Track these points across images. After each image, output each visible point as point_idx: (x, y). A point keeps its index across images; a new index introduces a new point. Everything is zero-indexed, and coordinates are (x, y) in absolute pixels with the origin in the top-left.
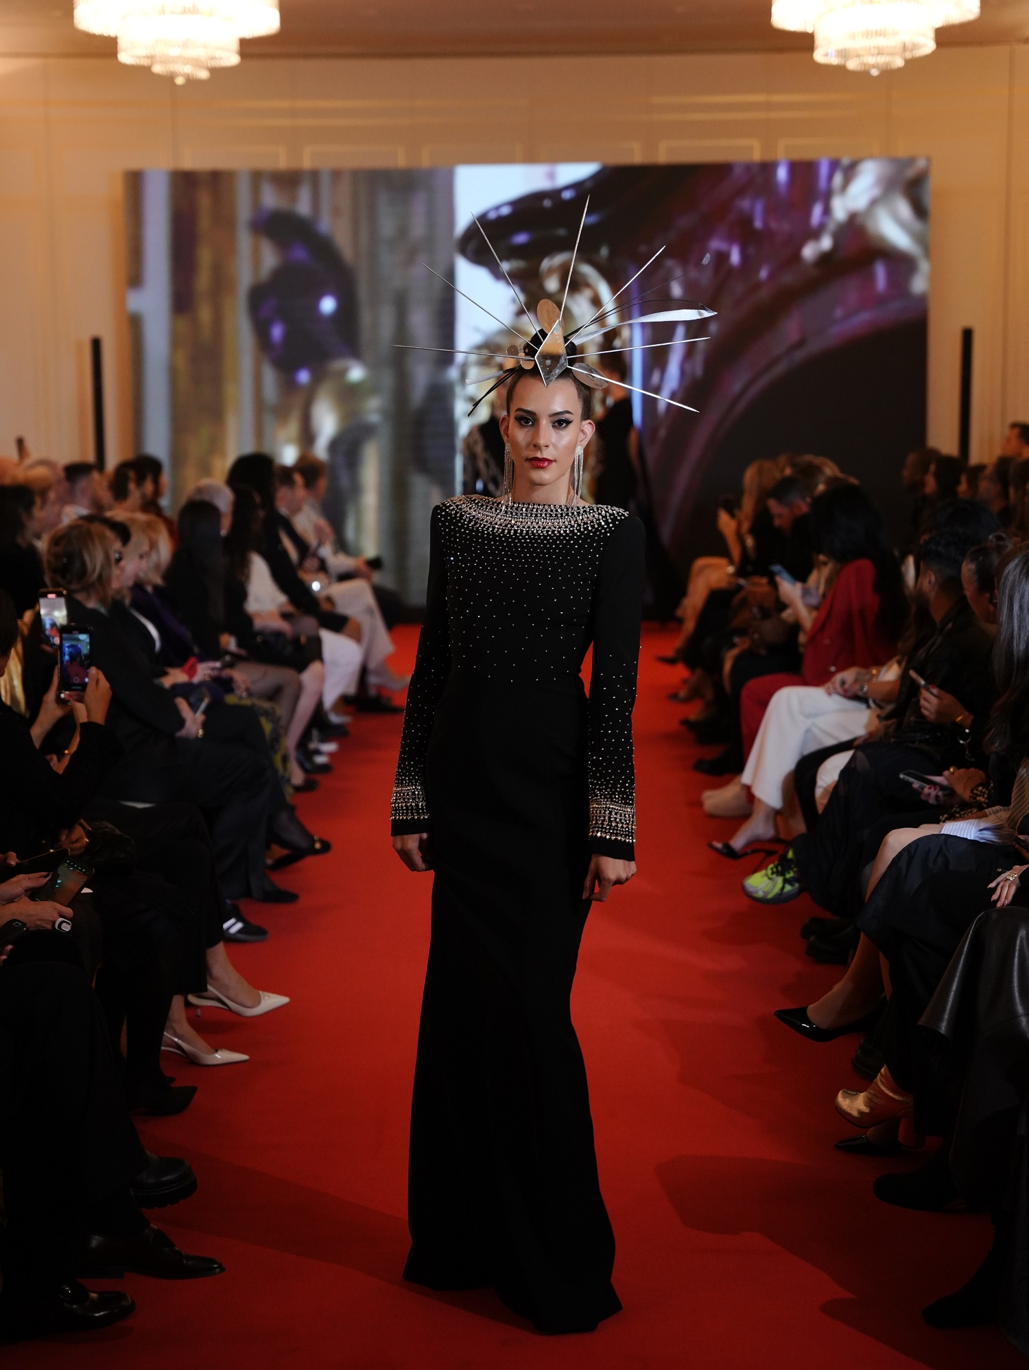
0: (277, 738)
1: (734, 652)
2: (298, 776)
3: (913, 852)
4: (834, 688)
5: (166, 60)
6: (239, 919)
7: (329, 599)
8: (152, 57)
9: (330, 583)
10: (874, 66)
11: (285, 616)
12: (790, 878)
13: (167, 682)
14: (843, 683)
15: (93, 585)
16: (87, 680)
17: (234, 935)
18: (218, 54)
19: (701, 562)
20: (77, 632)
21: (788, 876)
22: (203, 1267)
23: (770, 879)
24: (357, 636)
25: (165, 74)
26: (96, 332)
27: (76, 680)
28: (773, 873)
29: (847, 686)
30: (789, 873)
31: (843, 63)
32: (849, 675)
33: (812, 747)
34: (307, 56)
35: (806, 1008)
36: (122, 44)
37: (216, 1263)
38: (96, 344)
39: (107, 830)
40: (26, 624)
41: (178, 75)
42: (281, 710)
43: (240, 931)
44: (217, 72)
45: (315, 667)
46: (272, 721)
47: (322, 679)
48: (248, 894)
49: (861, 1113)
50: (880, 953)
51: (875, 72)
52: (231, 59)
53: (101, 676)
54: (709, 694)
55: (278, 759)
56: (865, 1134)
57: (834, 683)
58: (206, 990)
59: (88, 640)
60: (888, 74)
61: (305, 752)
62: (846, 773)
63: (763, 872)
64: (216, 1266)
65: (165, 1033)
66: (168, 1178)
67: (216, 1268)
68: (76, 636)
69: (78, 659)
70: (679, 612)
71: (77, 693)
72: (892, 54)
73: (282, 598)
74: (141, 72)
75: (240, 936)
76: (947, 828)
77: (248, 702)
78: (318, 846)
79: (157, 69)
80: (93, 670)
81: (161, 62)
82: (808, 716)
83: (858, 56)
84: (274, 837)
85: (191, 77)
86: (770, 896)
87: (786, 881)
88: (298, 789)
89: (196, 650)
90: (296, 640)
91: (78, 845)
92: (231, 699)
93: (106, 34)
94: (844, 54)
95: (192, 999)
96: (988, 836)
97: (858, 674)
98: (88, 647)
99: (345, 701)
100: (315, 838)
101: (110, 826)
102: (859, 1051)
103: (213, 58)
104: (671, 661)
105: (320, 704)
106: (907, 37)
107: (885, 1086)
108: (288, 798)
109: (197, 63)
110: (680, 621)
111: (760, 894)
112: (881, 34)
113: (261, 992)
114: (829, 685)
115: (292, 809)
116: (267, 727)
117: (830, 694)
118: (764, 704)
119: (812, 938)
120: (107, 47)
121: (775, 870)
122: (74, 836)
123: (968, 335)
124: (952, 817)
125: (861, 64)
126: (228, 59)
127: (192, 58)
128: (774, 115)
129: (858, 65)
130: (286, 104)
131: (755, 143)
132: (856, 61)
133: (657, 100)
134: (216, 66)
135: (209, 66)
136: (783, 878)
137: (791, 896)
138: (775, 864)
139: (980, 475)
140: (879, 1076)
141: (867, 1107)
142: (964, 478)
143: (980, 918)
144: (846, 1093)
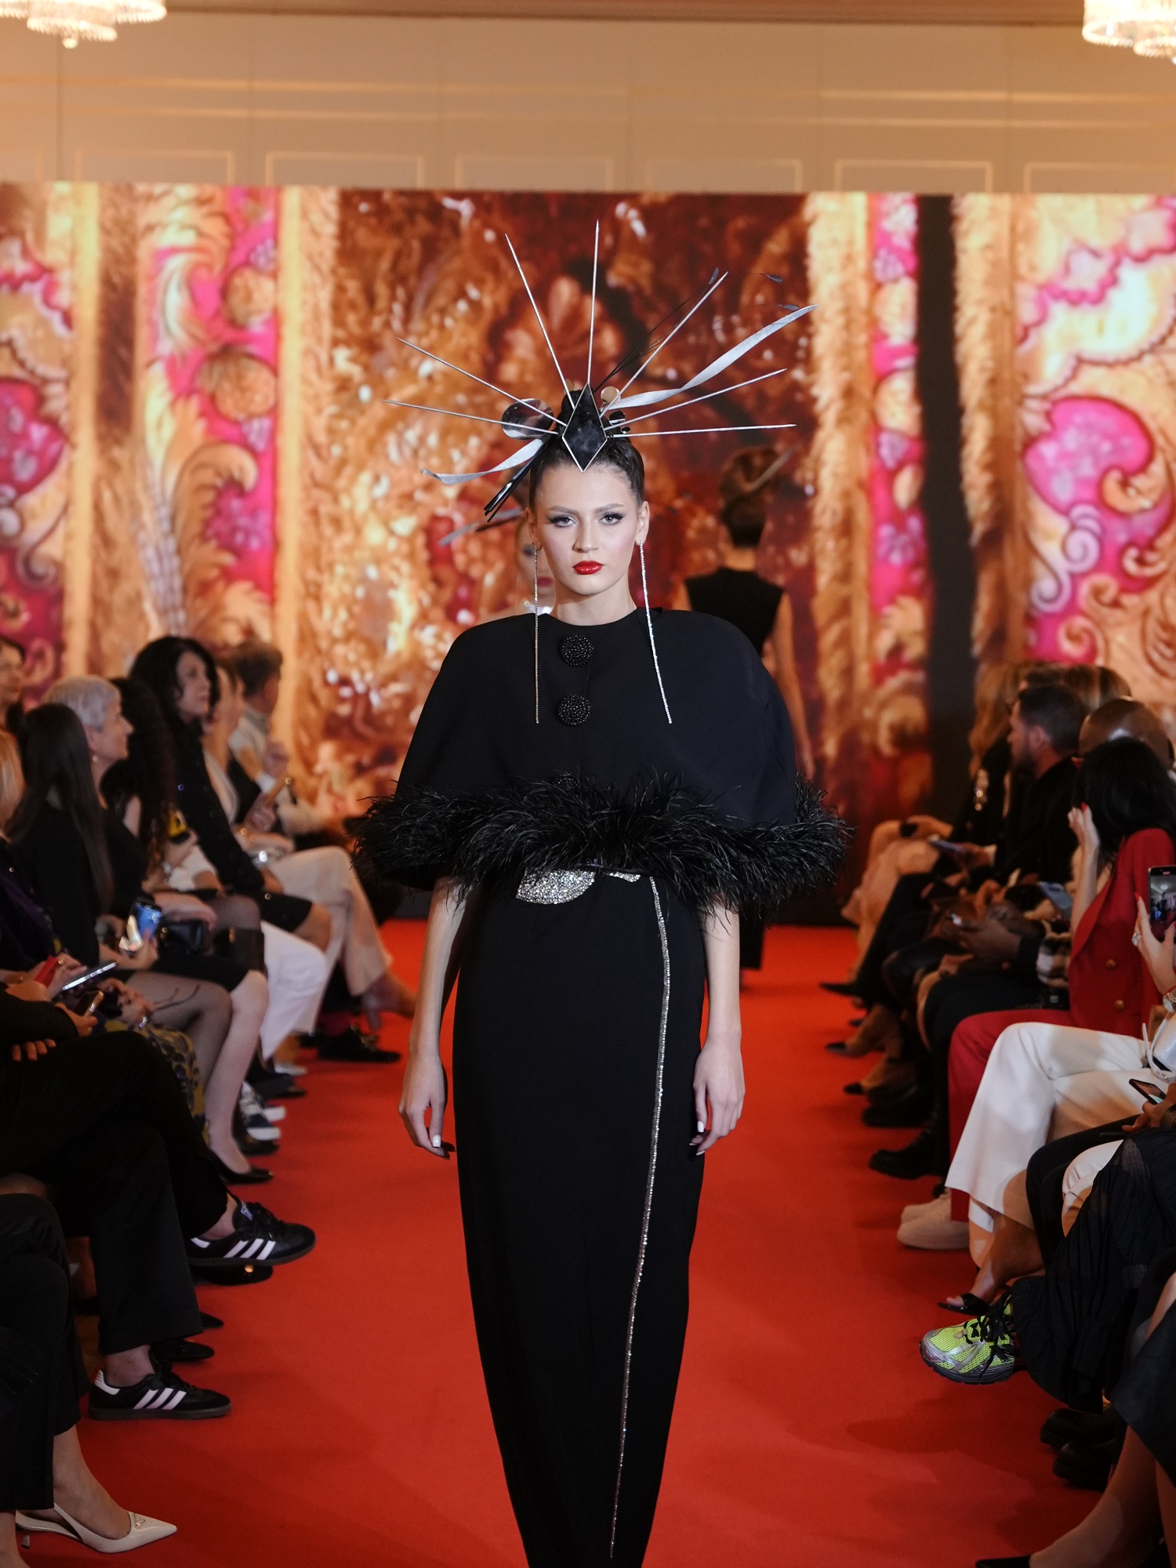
1: (933, 977)
2: (234, 1158)
5: (49, 12)
8: (28, 5)
9: (285, 852)
11: (204, 895)
12: (1004, 1345)
18: (132, 3)
21: (1000, 1343)
23: (969, 1342)
25: (48, 30)
28: (975, 1334)
30: (1003, 1338)
31: (1131, 45)
35: (1028, 1557)
41: (70, 37)
44: (129, 31)
45: (253, 977)
47: (266, 998)
50: (1155, 1461)
52: (151, 11)
54: (893, 1047)
62: (1104, 1178)
63: (960, 1328)
70: (847, 912)
74: (11, 29)
77: (147, 1033)
79: (34, 24)
81: (43, 14)
83: (1152, 35)
85: (89, 37)
86: (963, 1371)
87: (995, 1350)
90: (222, 936)
92: (116, 1026)
94: (1129, 30)
95: (22, 1519)
103: (125, 9)
109: (97, 16)
111: (949, 1365)
113: (131, 1514)
121: (979, 1329)
125: (1157, 47)
126: (146, 11)
127: (92, 8)
128: (1017, 124)
129: (1152, 47)
130: (240, 85)
131: (988, 166)
132: (1149, 42)
133: (831, 94)
134: (130, 20)
135: (119, 20)
136: (992, 1344)
137: (1001, 1375)
138: (982, 1318)
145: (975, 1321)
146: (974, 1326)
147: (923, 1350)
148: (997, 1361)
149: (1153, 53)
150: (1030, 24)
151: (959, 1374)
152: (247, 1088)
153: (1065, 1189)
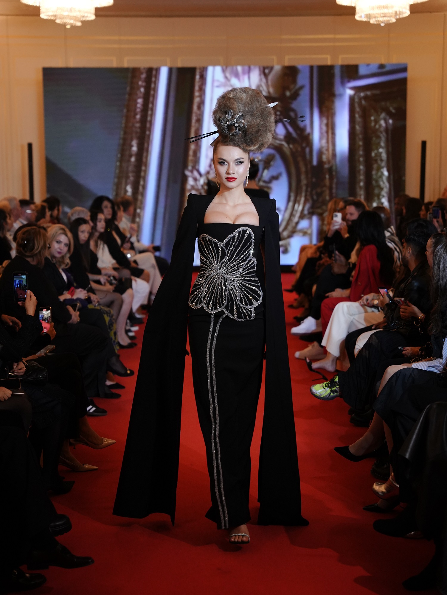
0: (112, 324)
3: (398, 376)
5: (62, 17)
7: (135, 262)
8: (55, 16)
9: (136, 254)
10: (382, 22)
11: (115, 269)
12: (334, 390)
13: (62, 298)
14: (367, 300)
16: (26, 296)
17: (91, 413)
18: (86, 15)
21: (333, 389)
23: (324, 388)
24: (147, 280)
25: (61, 23)
26: (30, 141)
27: (21, 296)
28: (326, 386)
29: (369, 301)
30: (334, 388)
31: (368, 20)
32: (370, 297)
33: (353, 329)
34: (126, 16)
35: (349, 446)
36: (42, 10)
37: (90, 559)
38: (30, 146)
41: (68, 25)
42: (113, 312)
43: (94, 411)
44: (85, 23)
45: (129, 291)
46: (110, 316)
47: (132, 297)
48: (98, 395)
49: (383, 492)
50: (384, 421)
51: (382, 25)
52: (92, 17)
53: (32, 294)
55: (112, 333)
56: (377, 504)
57: (363, 300)
58: (79, 437)
60: (389, 25)
63: (321, 385)
64: (90, 561)
66: (59, 523)
69: (22, 287)
72: (390, 17)
73: (114, 261)
74: (51, 23)
75: (94, 413)
76: (414, 365)
77: (98, 308)
78: (129, 372)
79: (58, 21)
80: (29, 292)
81: (60, 18)
82: (351, 315)
83: (375, 17)
84: (110, 368)
85: (73, 25)
86: (322, 396)
87: (332, 391)
89: (75, 284)
90: (121, 280)
91: (21, 371)
92: (90, 306)
93: (35, 5)
94: (368, 16)
99: (143, 308)
100: (128, 369)
103: (84, 17)
106: (397, 9)
107: (393, 481)
108: (116, 351)
109: (76, 18)
111: (318, 394)
112: (386, 7)
113: (103, 438)
115: (118, 356)
116: (107, 319)
117: (361, 305)
118: (332, 309)
119: (353, 415)
120: (35, 11)
121: (327, 385)
122: (19, 367)
123: (424, 144)
124: (416, 361)
125: (377, 21)
126: (90, 17)
127: (74, 17)
128: (337, 44)
129: (375, 21)
130: (116, 38)
131: (329, 57)
132: (374, 20)
133: (284, 37)
134: (85, 20)
135: (82, 20)
136: (331, 389)
137: (333, 398)
138: (328, 382)
139: (430, 207)
140: (391, 476)
141: (385, 489)
142: (423, 208)
143: (429, 407)
144: (377, 483)
145: (326, 383)
146: (325, 384)
147: (311, 390)
148: (332, 394)
149: (376, 23)
150: (340, 15)
151: (321, 397)
152: (128, 321)
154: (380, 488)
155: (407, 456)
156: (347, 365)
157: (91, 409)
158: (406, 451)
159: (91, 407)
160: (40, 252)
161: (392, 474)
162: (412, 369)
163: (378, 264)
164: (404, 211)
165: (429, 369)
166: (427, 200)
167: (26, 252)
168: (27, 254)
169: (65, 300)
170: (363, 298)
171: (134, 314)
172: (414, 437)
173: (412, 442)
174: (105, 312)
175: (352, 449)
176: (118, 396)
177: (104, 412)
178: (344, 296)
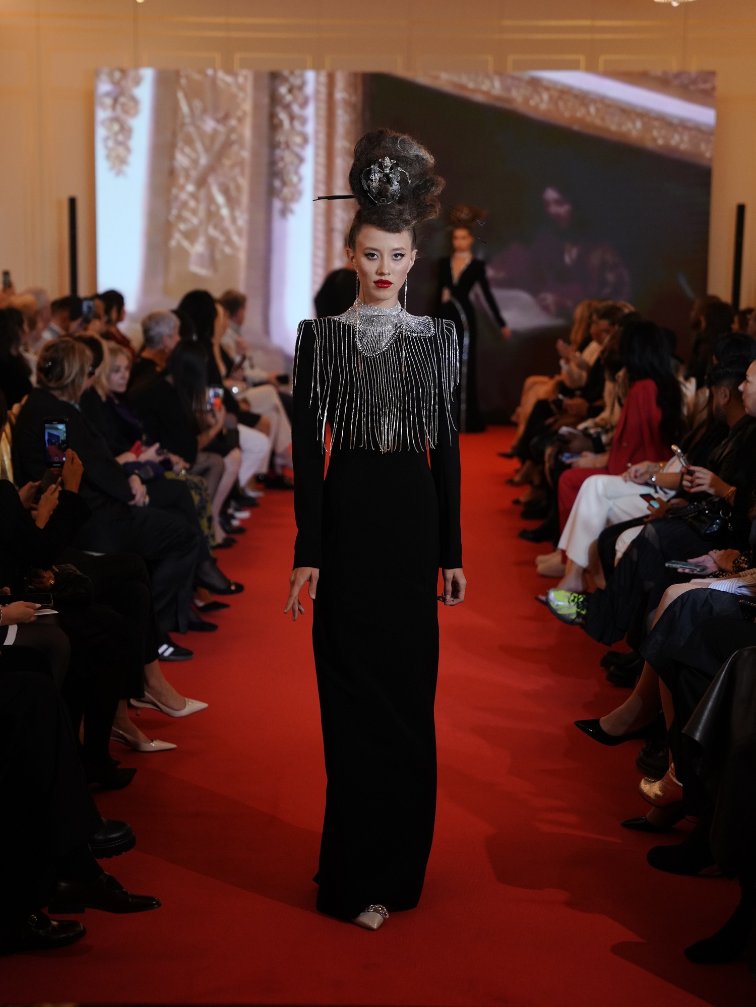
0: (203, 507)
2: (220, 535)
3: (685, 600)
4: (630, 477)
6: (170, 644)
7: (245, 401)
14: (637, 473)
15: (66, 386)
16: (64, 459)
17: (167, 657)
19: (531, 380)
20: (56, 423)
22: (145, 904)
24: (266, 430)
26: (72, 193)
27: (56, 459)
29: (639, 475)
32: (642, 467)
35: (599, 719)
37: (155, 900)
38: (72, 202)
39: (71, 571)
40: (14, 415)
42: (208, 484)
43: (172, 654)
45: (235, 453)
46: (201, 492)
47: (239, 463)
48: (176, 629)
49: (656, 795)
50: (659, 677)
51: (675, 4)
53: (76, 456)
54: (537, 480)
55: (204, 523)
56: (645, 816)
57: (630, 473)
58: (144, 696)
59: (65, 429)
60: (686, 6)
61: (226, 518)
64: (154, 902)
65: (113, 728)
66: (114, 835)
67: (155, 904)
68: (56, 425)
69: (57, 444)
70: (514, 419)
71: (57, 469)
75: (172, 657)
76: (713, 584)
77: (184, 478)
78: (233, 588)
80: (70, 452)
82: (609, 498)
84: (200, 583)
88: (219, 546)
92: (169, 475)
95: (133, 702)
96: (745, 591)
97: (649, 467)
98: (65, 435)
99: (258, 480)
100: (232, 582)
101: (74, 568)
102: (642, 753)
104: (509, 456)
105: (237, 482)
107: (674, 777)
108: (211, 552)
110: (515, 425)
113: (186, 699)
114: (625, 474)
115: (214, 561)
116: (196, 498)
117: (626, 481)
118: (577, 489)
119: (612, 668)
123: (741, 209)
128: (597, 36)
130: (221, 20)
131: (582, 58)
133: (507, 23)
139: (749, 316)
140: (670, 769)
141: (660, 791)
142: (736, 319)
143: (735, 655)
144: (647, 780)
149: (663, 1)
153: (617, 547)
154: (651, 788)
155: (697, 736)
156: (601, 583)
157: (166, 650)
158: (695, 728)
159: (165, 647)
160: (73, 381)
161: (673, 765)
162: (710, 590)
163: (657, 414)
164: (703, 324)
165: (739, 592)
166: (743, 305)
167: (50, 381)
168: (52, 384)
169: (127, 464)
170: (629, 470)
171: (243, 490)
172: (710, 704)
173: (706, 713)
174: (193, 486)
175: (605, 723)
176: (212, 628)
177: (188, 653)
178: (598, 465)
